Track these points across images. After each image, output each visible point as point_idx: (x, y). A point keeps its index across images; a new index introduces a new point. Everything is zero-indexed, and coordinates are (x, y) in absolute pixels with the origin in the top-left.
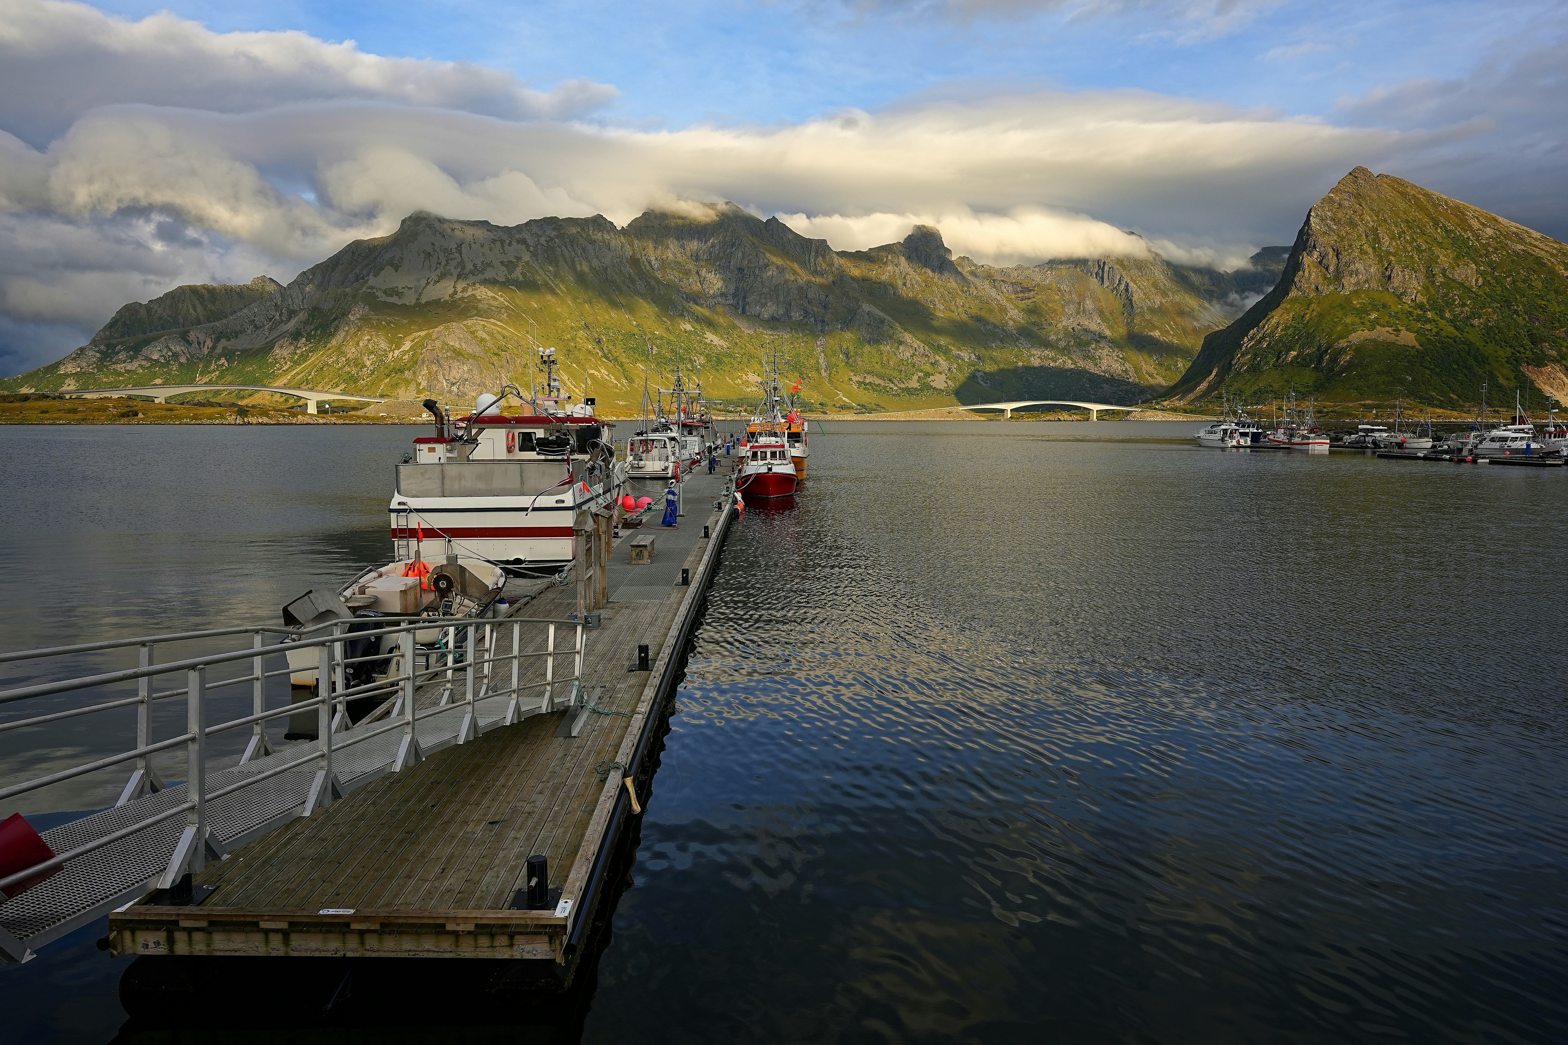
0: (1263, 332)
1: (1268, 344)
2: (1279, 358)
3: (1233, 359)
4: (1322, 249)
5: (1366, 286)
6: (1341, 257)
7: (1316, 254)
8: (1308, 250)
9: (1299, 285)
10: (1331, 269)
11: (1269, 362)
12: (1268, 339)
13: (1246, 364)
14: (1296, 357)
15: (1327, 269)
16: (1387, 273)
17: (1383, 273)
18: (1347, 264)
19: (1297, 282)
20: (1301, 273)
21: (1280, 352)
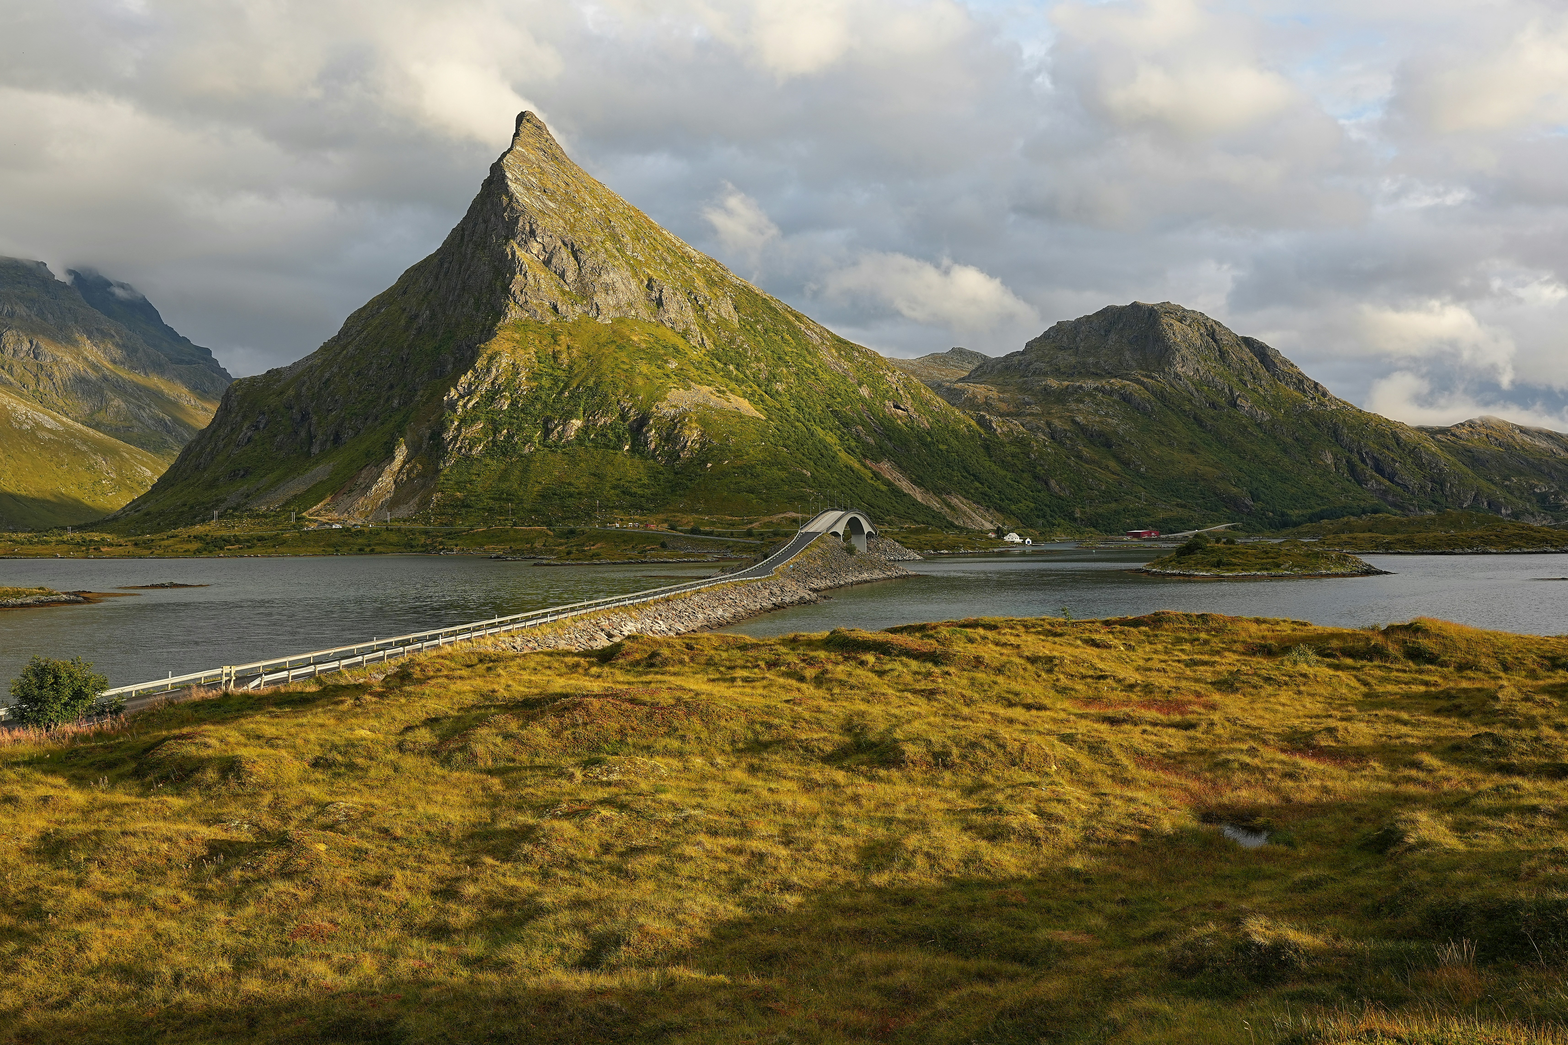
0: (489, 380)
1: (512, 404)
2: (547, 432)
3: (444, 428)
4: (547, 239)
5: (633, 312)
6: (583, 257)
7: (536, 247)
8: (519, 239)
9: (521, 299)
10: (571, 276)
11: (531, 437)
12: (507, 394)
13: (480, 441)
14: (585, 430)
15: (562, 276)
16: (655, 295)
17: (648, 295)
18: (597, 271)
19: (518, 293)
20: (519, 277)
21: (547, 420)
